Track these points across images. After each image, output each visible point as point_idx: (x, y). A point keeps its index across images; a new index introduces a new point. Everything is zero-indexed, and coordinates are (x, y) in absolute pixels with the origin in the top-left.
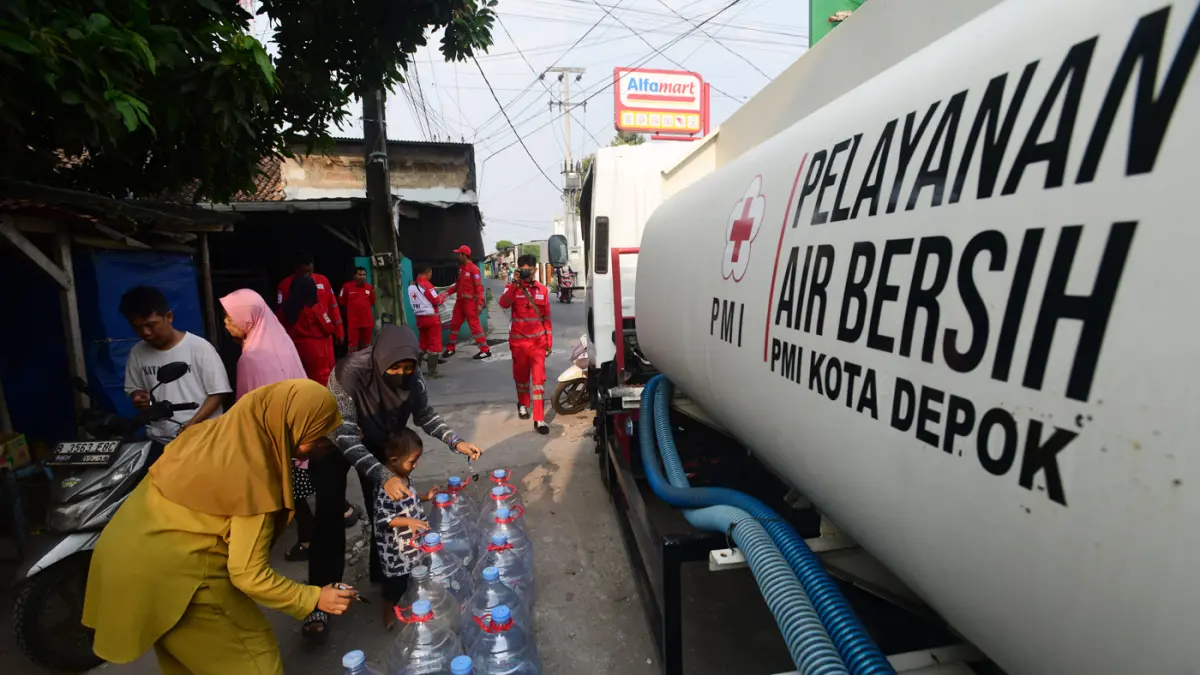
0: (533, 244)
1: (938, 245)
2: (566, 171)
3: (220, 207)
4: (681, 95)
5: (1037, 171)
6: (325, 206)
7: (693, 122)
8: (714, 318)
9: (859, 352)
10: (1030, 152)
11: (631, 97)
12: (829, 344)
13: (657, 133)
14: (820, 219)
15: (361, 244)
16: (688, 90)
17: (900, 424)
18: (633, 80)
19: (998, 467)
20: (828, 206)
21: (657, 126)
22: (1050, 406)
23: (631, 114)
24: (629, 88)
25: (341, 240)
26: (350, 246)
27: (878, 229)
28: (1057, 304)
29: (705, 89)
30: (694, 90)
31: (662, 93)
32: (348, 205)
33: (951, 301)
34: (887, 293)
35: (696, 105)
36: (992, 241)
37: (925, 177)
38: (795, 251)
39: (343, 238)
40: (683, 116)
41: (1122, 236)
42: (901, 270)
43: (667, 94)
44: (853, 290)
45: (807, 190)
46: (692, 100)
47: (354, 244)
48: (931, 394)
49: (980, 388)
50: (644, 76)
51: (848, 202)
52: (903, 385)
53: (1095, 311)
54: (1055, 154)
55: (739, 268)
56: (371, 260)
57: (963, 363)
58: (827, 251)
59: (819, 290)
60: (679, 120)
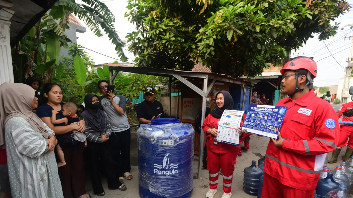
0: (327, 87)
3: (252, 78)
6: (271, 78)
15: (278, 87)
25: (273, 86)
26: (275, 87)
32: (277, 77)
39: (273, 85)
47: (276, 87)
56: (280, 91)
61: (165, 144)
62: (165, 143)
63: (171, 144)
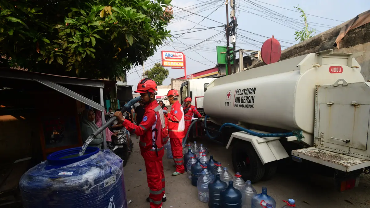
1: (247, 97)
2: (143, 75)
4: (178, 58)
5: (251, 94)
7: (181, 64)
8: (226, 104)
9: (243, 104)
10: (251, 93)
11: (166, 58)
12: (240, 104)
13: (173, 67)
14: (238, 95)
16: (180, 56)
17: (246, 107)
18: (166, 54)
19: (251, 107)
20: (239, 94)
21: (173, 65)
22: (252, 104)
23: (166, 62)
24: (166, 56)
27: (243, 96)
28: (252, 99)
29: (184, 56)
30: (182, 56)
31: (174, 57)
33: (248, 100)
34: (244, 100)
35: (182, 60)
36: (250, 97)
37: (246, 93)
38: (236, 97)
40: (179, 63)
41: (254, 96)
42: (245, 98)
43: (175, 57)
44: (242, 100)
45: (237, 92)
46: (181, 59)
48: (248, 105)
49: (250, 104)
50: (169, 53)
51: (241, 94)
52: (246, 105)
53: (254, 100)
54: (252, 93)
55: (229, 99)
56: (111, 100)
57: (249, 103)
58: (239, 97)
59: (239, 100)
60: (178, 64)
61: (107, 185)
62: (107, 183)
63: (114, 182)
